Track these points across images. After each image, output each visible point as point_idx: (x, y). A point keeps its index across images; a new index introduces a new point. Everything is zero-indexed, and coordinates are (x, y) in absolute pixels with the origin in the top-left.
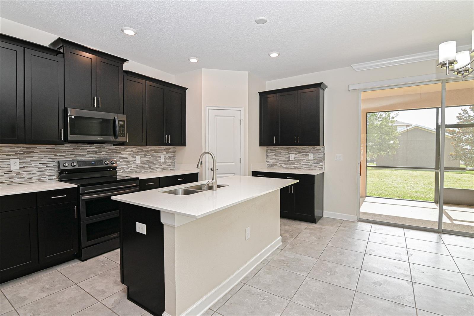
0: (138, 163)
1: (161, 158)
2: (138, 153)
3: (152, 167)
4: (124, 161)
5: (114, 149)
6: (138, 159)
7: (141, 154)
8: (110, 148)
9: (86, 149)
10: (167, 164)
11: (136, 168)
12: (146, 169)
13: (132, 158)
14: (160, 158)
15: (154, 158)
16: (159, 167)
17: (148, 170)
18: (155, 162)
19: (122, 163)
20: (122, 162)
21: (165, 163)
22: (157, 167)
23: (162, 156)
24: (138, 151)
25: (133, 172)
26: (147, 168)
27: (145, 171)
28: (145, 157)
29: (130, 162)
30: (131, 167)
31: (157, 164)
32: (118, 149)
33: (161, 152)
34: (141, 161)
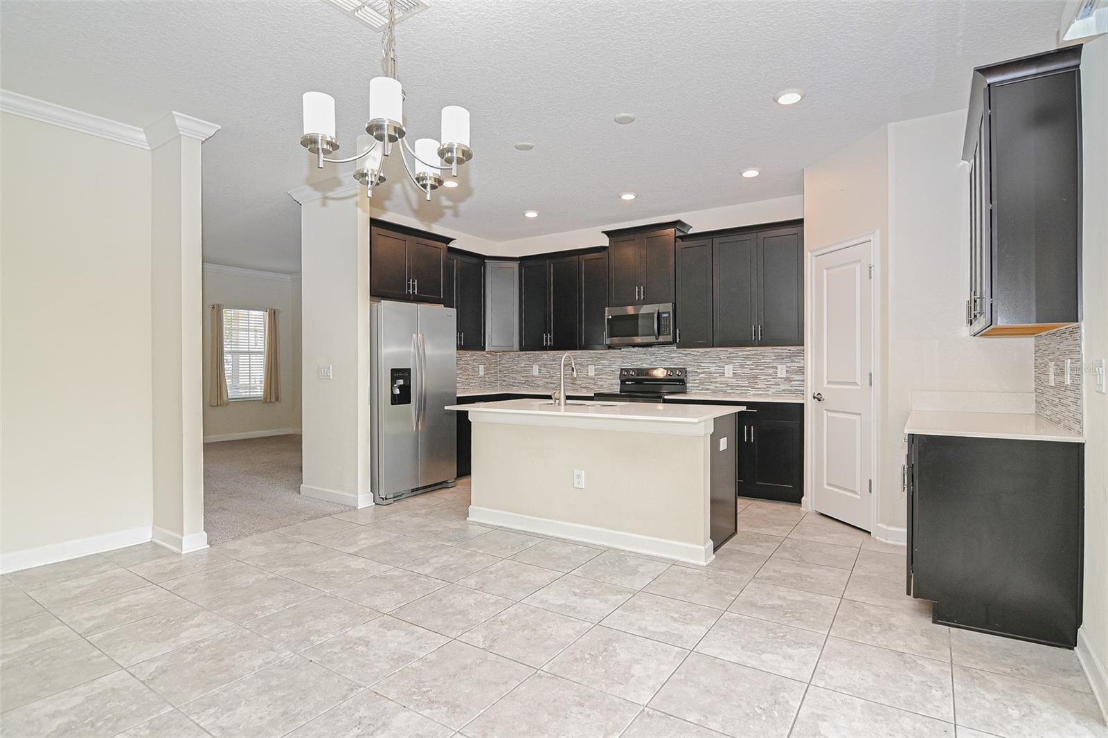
0: (729, 378)
1: (779, 370)
2: (729, 359)
3: (756, 386)
4: (704, 372)
5: (690, 354)
6: (729, 369)
7: (734, 361)
8: (684, 352)
9: (654, 354)
10: (793, 383)
11: (724, 386)
12: (743, 388)
13: (717, 368)
14: (775, 370)
15: (761, 369)
16: (772, 386)
17: (749, 390)
18: (763, 377)
19: (701, 376)
20: (701, 373)
21: (788, 380)
22: (768, 387)
23: (779, 367)
24: (730, 357)
25: (720, 391)
26: (748, 387)
27: (742, 393)
28: (742, 367)
29: (715, 375)
30: (716, 382)
31: (768, 381)
32: (695, 353)
33: (780, 357)
34: (733, 373)
